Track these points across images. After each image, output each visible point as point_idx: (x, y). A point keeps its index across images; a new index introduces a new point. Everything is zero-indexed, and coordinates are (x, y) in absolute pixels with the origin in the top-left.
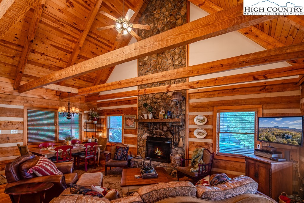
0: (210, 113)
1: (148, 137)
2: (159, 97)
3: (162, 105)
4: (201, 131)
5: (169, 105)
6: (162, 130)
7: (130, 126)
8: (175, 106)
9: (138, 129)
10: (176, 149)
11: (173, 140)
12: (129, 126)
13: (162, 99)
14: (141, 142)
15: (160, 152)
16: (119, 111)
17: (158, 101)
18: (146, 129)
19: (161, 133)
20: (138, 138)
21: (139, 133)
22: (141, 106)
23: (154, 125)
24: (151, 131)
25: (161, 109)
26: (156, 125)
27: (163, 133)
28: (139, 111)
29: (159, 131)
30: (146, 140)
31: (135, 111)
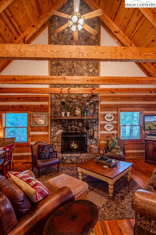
0: (115, 112)
1: (62, 133)
2: (74, 97)
3: (77, 104)
4: (110, 125)
5: (84, 105)
6: (78, 126)
7: (39, 124)
8: (89, 105)
9: (51, 126)
10: (91, 141)
11: (88, 134)
12: (37, 123)
13: (77, 99)
14: (55, 138)
15: (76, 145)
16: (23, 108)
17: (74, 100)
18: (60, 126)
19: (77, 128)
20: (51, 135)
21: (52, 130)
22: (55, 104)
23: (69, 122)
24: (65, 128)
25: (77, 108)
26: (71, 122)
27: (78, 129)
28: (51, 109)
29: (75, 127)
30: (61, 136)
31: (45, 109)
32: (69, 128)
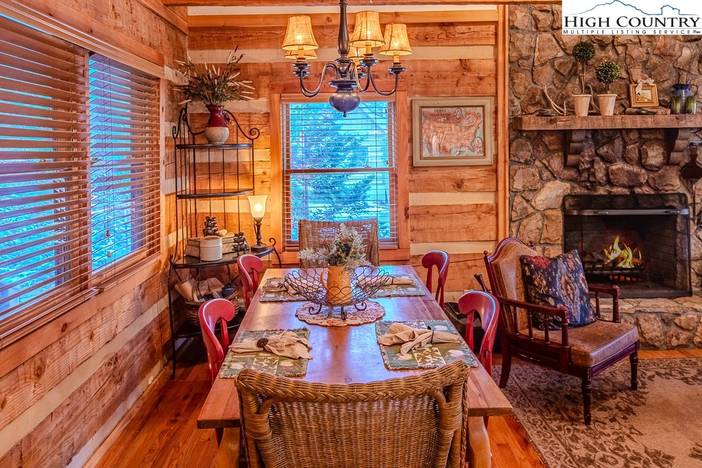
1: (565, 198)
3: (638, 58)
6: (641, 162)
7: (455, 153)
9: (511, 163)
11: (690, 201)
12: (443, 151)
14: (534, 223)
18: (556, 163)
19: (637, 175)
20: (511, 207)
21: (518, 185)
22: (528, 58)
23: (598, 144)
24: (580, 172)
25: (637, 73)
26: (610, 141)
27: (644, 176)
28: (511, 79)
29: (627, 167)
30: (559, 213)
31: (481, 79)
32: (600, 175)
